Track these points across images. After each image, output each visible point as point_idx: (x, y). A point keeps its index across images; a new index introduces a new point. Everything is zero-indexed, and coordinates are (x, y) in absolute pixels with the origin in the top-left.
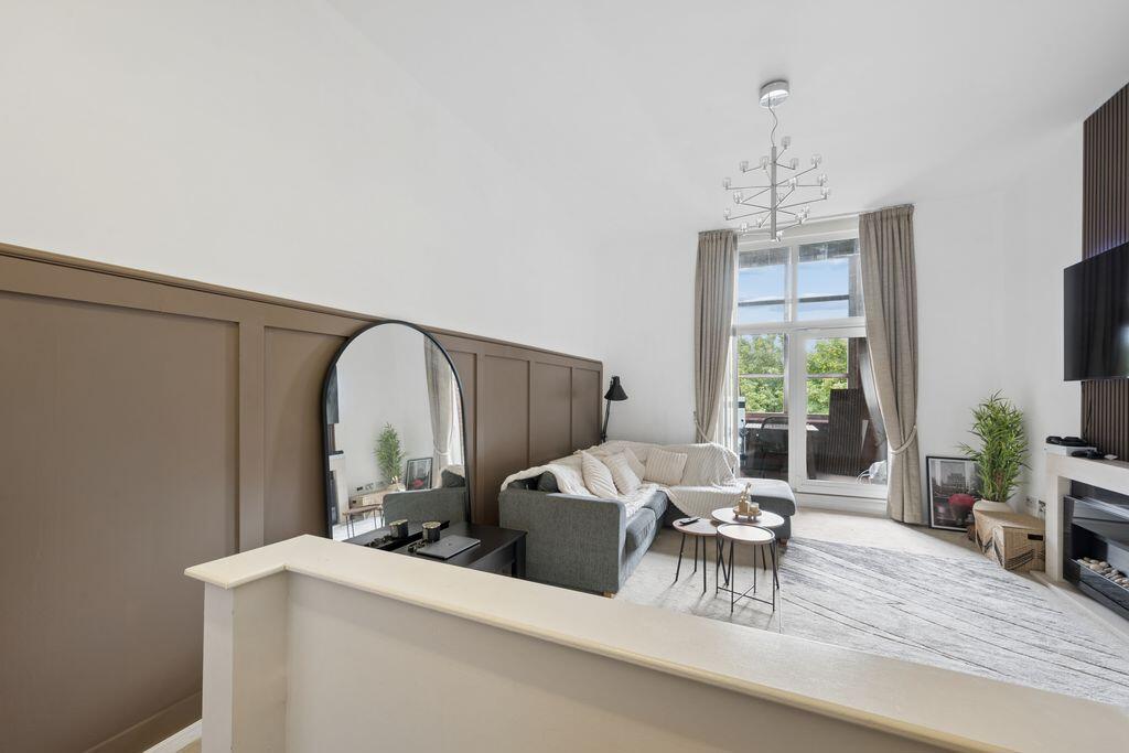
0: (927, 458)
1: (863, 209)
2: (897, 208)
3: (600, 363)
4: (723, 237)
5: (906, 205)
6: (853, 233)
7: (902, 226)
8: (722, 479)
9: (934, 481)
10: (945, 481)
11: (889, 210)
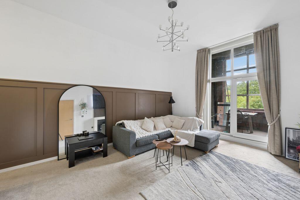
0: (286, 128)
1: (255, 31)
2: (270, 27)
3: (171, 93)
4: (204, 50)
5: (275, 24)
6: (251, 41)
7: (273, 34)
8: (194, 129)
9: (289, 138)
10: (295, 139)
11: (267, 28)
